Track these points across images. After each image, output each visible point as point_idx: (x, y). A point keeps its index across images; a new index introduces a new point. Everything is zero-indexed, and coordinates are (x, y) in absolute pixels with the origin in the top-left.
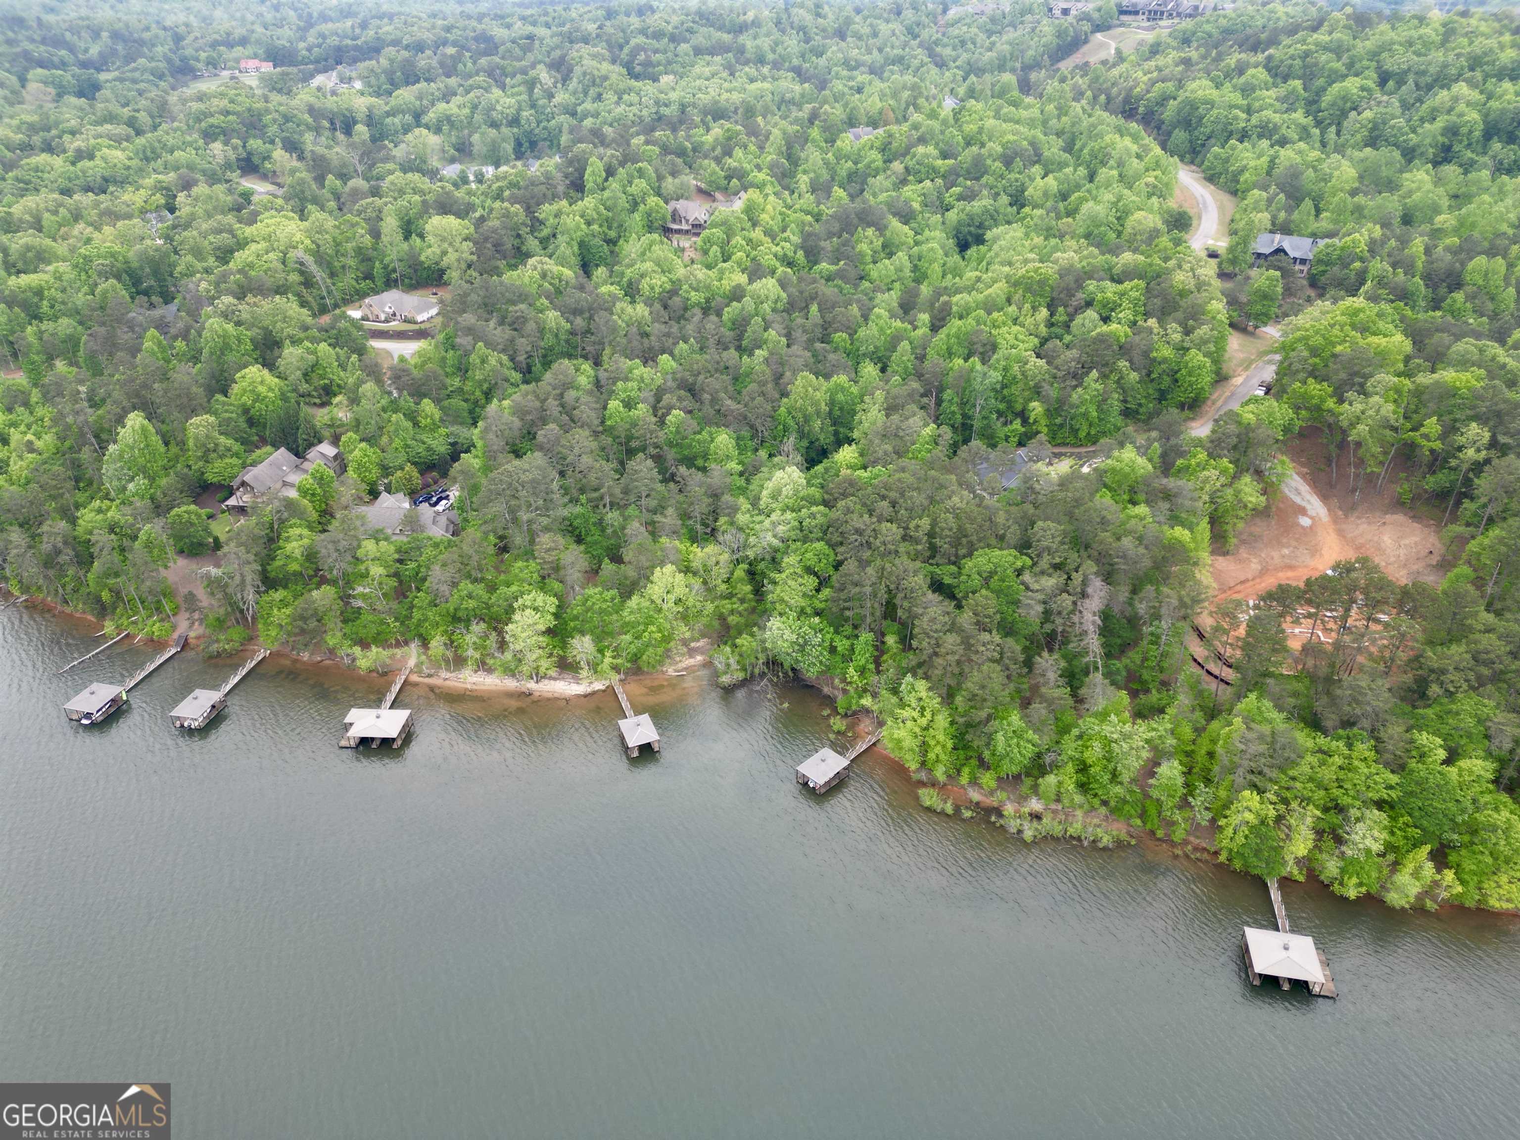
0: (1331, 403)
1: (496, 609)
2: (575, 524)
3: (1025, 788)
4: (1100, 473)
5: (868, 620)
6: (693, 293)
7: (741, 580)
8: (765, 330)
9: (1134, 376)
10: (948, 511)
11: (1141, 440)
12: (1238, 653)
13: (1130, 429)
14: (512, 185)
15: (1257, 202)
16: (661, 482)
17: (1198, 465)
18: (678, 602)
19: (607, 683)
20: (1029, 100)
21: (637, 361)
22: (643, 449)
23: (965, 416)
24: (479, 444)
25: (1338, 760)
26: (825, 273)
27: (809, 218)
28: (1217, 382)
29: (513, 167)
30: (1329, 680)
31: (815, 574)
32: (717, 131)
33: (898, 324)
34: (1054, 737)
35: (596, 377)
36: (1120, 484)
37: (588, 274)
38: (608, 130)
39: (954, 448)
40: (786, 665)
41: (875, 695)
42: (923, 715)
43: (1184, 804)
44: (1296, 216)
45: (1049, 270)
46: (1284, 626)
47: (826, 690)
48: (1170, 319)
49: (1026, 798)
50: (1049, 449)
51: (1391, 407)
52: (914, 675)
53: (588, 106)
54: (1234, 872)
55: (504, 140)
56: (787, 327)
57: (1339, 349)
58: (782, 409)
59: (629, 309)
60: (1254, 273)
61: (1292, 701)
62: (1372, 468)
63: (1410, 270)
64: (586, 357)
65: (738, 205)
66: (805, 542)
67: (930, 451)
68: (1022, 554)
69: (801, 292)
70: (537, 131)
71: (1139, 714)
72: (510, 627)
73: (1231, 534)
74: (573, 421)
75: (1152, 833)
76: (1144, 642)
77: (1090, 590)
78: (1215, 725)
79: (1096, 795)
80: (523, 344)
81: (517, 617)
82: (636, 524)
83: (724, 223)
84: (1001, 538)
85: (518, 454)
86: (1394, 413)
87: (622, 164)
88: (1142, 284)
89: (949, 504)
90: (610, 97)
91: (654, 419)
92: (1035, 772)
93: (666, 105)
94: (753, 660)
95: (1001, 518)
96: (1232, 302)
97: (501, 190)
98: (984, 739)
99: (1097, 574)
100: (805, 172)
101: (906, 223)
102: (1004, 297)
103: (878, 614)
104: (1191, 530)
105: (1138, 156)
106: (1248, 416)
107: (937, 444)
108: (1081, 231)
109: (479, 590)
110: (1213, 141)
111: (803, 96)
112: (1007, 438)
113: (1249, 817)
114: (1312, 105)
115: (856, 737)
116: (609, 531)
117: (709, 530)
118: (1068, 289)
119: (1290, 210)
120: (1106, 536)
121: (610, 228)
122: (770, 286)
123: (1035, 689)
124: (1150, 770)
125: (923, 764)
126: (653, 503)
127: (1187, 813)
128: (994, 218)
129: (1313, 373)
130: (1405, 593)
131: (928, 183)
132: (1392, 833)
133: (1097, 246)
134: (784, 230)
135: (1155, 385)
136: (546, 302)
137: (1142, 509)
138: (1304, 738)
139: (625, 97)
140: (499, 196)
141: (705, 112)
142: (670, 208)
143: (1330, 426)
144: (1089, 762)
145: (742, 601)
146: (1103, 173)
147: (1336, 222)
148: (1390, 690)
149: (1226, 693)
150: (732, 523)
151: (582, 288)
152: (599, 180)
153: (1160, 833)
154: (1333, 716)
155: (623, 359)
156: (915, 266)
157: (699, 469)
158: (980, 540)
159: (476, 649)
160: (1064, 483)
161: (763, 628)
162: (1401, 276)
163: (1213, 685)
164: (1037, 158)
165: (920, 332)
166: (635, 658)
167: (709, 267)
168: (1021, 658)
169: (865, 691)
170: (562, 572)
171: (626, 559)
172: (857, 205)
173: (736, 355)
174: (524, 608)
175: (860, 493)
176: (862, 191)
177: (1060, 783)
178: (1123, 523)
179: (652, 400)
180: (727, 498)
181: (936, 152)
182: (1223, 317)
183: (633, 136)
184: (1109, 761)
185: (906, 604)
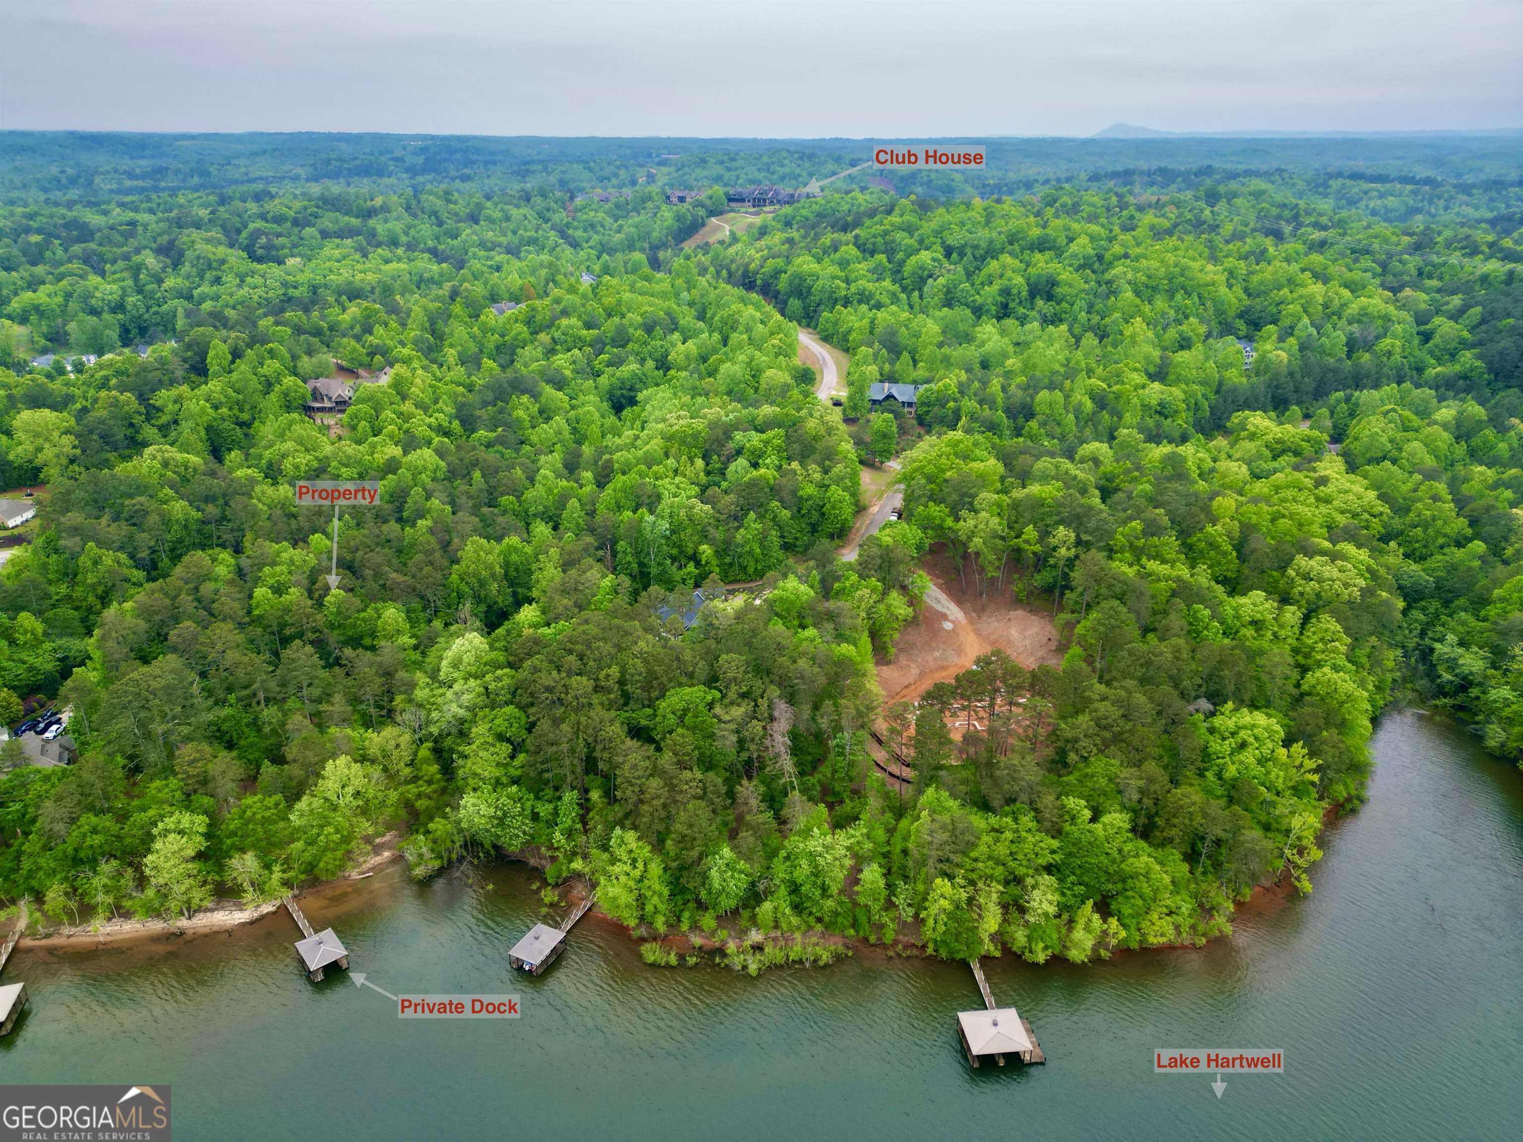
0: (949, 522)
1: (128, 840)
2: (224, 728)
3: (744, 923)
4: (770, 603)
5: (569, 779)
6: (344, 470)
7: (426, 761)
8: (428, 498)
9: (786, 514)
10: (635, 656)
11: (801, 569)
12: (912, 753)
13: (791, 561)
14: (118, 373)
15: (865, 357)
16: (324, 667)
17: (852, 586)
18: (357, 794)
19: (278, 903)
20: (659, 275)
21: (285, 543)
22: (300, 635)
23: (641, 564)
24: (97, 655)
25: (1009, 835)
26: (484, 441)
27: (461, 389)
28: (858, 512)
29: (120, 354)
30: (990, 765)
31: (508, 740)
32: (354, 310)
33: (564, 483)
34: (765, 863)
35: (238, 565)
36: (788, 611)
37: (219, 459)
38: (231, 313)
39: (635, 595)
40: (487, 844)
41: (585, 857)
42: (635, 867)
43: (890, 905)
44: (898, 367)
45: (699, 425)
46: (946, 720)
47: (533, 862)
48: (809, 461)
49: (745, 932)
50: (723, 588)
51: (996, 520)
52: (623, 827)
53: (205, 289)
54: (942, 961)
55: (107, 327)
56: (450, 495)
57: (948, 474)
58: (454, 576)
59: (270, 491)
60: (873, 416)
61: (963, 788)
62: (992, 573)
63: (993, 406)
64: (223, 546)
65: (385, 380)
66: (493, 709)
67: (611, 601)
68: (710, 688)
69: (461, 460)
70: (146, 316)
71: (838, 825)
72: (150, 859)
73: (889, 645)
74: (212, 615)
75: (866, 940)
76: (832, 756)
77: (776, 714)
78: (904, 823)
79: (811, 913)
80: (144, 540)
81: (158, 845)
82: (298, 718)
83: (370, 399)
84: (691, 676)
85: (145, 660)
86: (1000, 524)
87: (250, 346)
88: (782, 432)
89: (635, 650)
90: (230, 280)
91: (309, 602)
92: (753, 903)
93: (295, 288)
94: (449, 844)
95: (688, 656)
96: (859, 442)
97: (107, 379)
98: (699, 879)
99: (780, 697)
100: (451, 346)
101: (560, 390)
102: (661, 452)
103: (579, 770)
104: (856, 646)
105: (762, 322)
106: (887, 540)
107: (617, 593)
108: (723, 389)
109: (107, 822)
110: (822, 307)
111: (441, 275)
112: (684, 581)
113: (944, 903)
114: (897, 273)
115: (570, 906)
116: (267, 729)
117: (384, 712)
118: (718, 441)
119: (892, 363)
120: (784, 660)
121: (241, 410)
122: (427, 456)
123: (740, 818)
124: (853, 878)
125: (642, 918)
126: (316, 692)
127: (893, 913)
128: (642, 381)
129: (932, 498)
130: (1034, 675)
131: (576, 351)
132: (1063, 894)
133: (739, 401)
134: (436, 402)
135: (806, 520)
136: (171, 492)
137: (811, 632)
138: (978, 821)
139: (249, 280)
140: (104, 384)
141: (339, 293)
142: (309, 387)
143: (953, 541)
144: (799, 881)
145: (430, 782)
146: (735, 337)
147: (930, 370)
148: (1038, 764)
149: (908, 791)
150: (410, 701)
151: (213, 474)
152: (225, 363)
153: (873, 939)
154: (999, 796)
155: (267, 543)
156: (574, 428)
157: (367, 648)
158: (670, 681)
159: (107, 892)
160: (740, 616)
161: (456, 808)
162: (987, 412)
163: (897, 786)
164: (674, 326)
165: (588, 489)
166: (310, 868)
167: (359, 442)
168: (724, 789)
169: (574, 854)
170: (212, 785)
171: (289, 757)
172: (509, 374)
173: (398, 527)
174: (166, 832)
175: (545, 651)
176: (513, 361)
177: (776, 908)
178: (796, 647)
179: (305, 582)
180: (402, 674)
181: (580, 324)
182: (853, 456)
183: (260, 318)
184: (816, 875)
185: (606, 755)
